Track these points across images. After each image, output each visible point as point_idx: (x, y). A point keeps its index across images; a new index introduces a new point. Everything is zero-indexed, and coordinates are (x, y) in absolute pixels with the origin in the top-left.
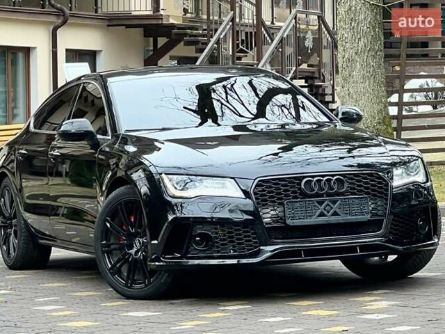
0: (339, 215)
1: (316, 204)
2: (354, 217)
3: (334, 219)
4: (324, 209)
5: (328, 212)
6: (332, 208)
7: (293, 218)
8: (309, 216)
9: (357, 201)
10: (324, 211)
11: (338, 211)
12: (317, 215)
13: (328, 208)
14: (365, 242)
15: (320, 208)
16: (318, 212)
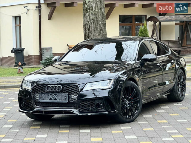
0: (56, 100)
2: (62, 101)
3: (55, 101)
4: (52, 97)
6: (54, 97)
7: (42, 99)
8: (47, 99)
9: (64, 95)
10: (52, 98)
11: (57, 98)
12: (49, 99)
13: (53, 97)
14: (67, 110)
15: (51, 96)
16: (50, 98)
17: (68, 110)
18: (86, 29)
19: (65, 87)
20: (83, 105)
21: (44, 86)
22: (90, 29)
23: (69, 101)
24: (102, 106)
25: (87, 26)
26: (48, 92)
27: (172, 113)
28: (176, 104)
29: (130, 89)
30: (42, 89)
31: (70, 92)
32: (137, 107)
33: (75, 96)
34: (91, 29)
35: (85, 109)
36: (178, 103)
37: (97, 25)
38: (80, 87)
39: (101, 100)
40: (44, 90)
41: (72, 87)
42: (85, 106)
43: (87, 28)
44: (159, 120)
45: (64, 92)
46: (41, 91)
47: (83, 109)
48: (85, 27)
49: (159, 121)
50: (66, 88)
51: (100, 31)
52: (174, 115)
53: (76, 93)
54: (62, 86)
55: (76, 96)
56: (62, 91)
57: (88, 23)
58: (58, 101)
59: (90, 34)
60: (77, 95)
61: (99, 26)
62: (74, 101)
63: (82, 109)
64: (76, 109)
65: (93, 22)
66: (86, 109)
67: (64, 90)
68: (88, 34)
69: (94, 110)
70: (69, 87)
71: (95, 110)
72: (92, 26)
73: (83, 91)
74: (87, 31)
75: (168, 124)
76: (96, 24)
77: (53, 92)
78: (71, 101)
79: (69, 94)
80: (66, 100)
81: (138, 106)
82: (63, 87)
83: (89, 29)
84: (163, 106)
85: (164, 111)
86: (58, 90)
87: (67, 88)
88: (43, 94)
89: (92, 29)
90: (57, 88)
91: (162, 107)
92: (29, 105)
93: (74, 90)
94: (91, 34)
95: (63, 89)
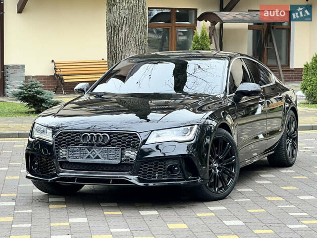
0: (100, 158)
1: (87, 150)
2: (110, 161)
4: (91, 153)
5: (94, 156)
6: (96, 154)
7: (73, 157)
8: (82, 157)
9: (113, 151)
10: (91, 155)
11: (100, 156)
12: (86, 157)
13: (94, 153)
14: (117, 177)
15: (89, 153)
16: (87, 155)
17: (120, 177)
18: (113, 35)
19: (114, 136)
20: (146, 169)
21: (77, 135)
22: (120, 35)
23: (121, 161)
24: (177, 171)
25: (114, 29)
26: (84, 145)
27: (285, 186)
28: (284, 171)
29: (221, 143)
30: (72, 140)
31: (124, 146)
32: (231, 173)
33: (132, 153)
34: (122, 34)
35: (148, 176)
36: (287, 169)
37: (133, 28)
38: (142, 137)
39: (176, 161)
40: (76, 142)
41: (126, 136)
42: (149, 170)
43: (114, 33)
44: (268, 196)
45: (113, 146)
46: (72, 143)
47: (145, 174)
48: (110, 31)
49: (269, 199)
50: (116, 139)
51: (137, 39)
52: (288, 188)
53: (134, 147)
54: (109, 135)
55: (134, 153)
56: (109, 144)
57: (116, 24)
58: (102, 160)
59: (119, 44)
60: (137, 152)
61: (135, 29)
62: (131, 162)
63: (143, 174)
64: (133, 174)
65: (125, 22)
66: (151, 176)
67: (113, 143)
68: (115, 44)
69: (164, 177)
70: (121, 138)
71: (166, 177)
72: (124, 30)
73: (146, 143)
74: (114, 38)
75: (287, 203)
76: (131, 26)
77: (93, 145)
78: (125, 161)
79: (122, 149)
80: (116, 159)
81: (233, 171)
82: (110, 137)
83: (118, 34)
84: (264, 173)
85: (269, 182)
86: (103, 141)
87: (119, 138)
88: (75, 149)
89: (124, 34)
90: (101, 137)
91: (262, 176)
92: (48, 167)
93: (130, 142)
94: (121, 44)
95: (110, 140)
